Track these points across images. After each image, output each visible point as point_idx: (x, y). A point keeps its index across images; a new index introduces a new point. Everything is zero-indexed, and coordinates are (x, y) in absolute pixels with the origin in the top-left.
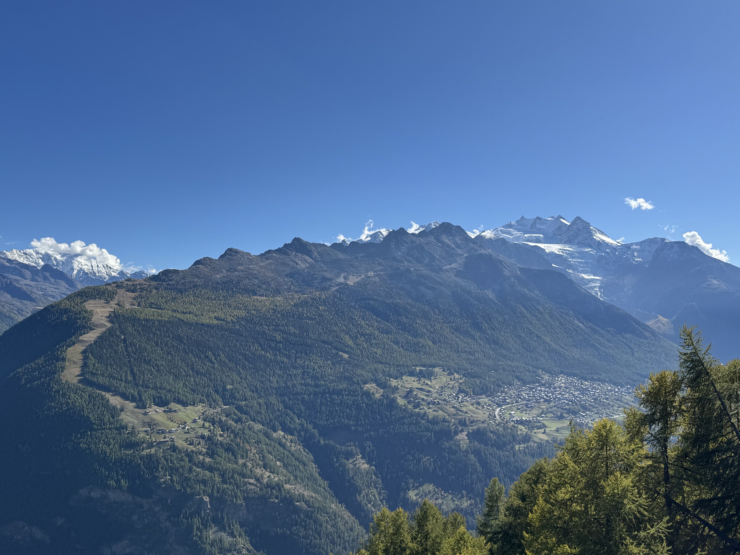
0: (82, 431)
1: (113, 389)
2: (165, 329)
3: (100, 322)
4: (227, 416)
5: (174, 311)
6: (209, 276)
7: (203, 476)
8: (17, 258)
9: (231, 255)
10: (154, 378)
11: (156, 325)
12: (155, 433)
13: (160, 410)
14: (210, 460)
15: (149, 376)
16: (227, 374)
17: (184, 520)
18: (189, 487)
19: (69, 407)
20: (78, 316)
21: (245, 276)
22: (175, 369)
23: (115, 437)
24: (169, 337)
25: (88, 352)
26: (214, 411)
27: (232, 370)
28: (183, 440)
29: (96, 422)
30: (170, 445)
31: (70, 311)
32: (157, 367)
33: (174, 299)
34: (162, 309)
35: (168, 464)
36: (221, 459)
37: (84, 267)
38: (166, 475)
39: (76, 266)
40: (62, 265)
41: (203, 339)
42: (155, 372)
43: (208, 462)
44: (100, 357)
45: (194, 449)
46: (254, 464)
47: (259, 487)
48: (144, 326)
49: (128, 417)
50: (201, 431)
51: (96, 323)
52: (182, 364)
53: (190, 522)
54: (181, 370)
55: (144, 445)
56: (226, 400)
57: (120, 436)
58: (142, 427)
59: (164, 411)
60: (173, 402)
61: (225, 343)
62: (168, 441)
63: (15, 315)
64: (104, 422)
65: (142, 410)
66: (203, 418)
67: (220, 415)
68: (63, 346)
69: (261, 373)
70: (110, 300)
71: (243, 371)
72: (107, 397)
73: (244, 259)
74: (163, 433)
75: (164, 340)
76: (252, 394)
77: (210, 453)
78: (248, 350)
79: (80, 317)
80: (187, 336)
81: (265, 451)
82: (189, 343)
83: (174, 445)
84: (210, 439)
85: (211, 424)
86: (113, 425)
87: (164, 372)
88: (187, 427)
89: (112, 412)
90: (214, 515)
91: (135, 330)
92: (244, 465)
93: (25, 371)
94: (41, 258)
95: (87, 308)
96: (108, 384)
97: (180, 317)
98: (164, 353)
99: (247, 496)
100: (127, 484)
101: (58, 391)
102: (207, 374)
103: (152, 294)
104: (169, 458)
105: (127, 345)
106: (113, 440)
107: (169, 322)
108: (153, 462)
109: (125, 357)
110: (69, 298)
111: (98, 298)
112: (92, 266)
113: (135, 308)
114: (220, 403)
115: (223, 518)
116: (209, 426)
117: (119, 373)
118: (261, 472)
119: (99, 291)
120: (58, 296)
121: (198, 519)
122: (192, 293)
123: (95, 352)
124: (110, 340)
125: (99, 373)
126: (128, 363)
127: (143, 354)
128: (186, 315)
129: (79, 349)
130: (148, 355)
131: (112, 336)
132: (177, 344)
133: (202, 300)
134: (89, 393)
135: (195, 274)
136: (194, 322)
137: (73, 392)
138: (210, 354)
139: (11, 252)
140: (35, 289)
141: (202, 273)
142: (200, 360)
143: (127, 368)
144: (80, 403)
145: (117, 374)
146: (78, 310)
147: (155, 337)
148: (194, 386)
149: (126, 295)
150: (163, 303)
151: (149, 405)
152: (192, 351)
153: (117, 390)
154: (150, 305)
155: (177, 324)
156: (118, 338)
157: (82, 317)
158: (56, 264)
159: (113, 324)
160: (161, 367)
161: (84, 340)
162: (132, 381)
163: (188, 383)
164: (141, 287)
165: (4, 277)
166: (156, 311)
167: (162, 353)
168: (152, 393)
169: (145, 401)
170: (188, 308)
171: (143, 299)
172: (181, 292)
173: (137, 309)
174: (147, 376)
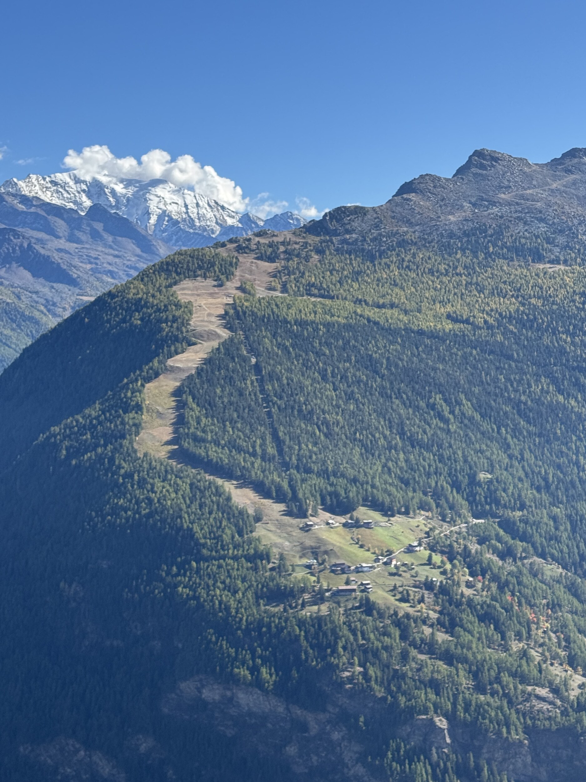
0: (179, 559)
1: (239, 473)
2: (341, 342)
3: (206, 329)
4: (481, 542)
5: (358, 302)
7: (432, 672)
8: (40, 193)
9: (483, 167)
10: (320, 451)
11: (321, 333)
12: (327, 571)
13: (337, 521)
14: (447, 637)
15: (310, 447)
16: (478, 446)
17: (394, 764)
18: (404, 693)
19: (153, 508)
20: (163, 315)
21: (515, 215)
23: (245, 577)
24: (349, 360)
25: (185, 392)
26: (453, 528)
27: (489, 439)
28: (388, 589)
29: (206, 543)
30: (359, 598)
32: (327, 428)
33: (357, 275)
35: (356, 640)
36: (470, 637)
37: (170, 208)
38: (352, 664)
39: (154, 206)
40: (126, 206)
41: (423, 366)
42: (322, 437)
43: (443, 642)
44: (210, 404)
45: (411, 611)
46: (547, 654)
47: (559, 708)
48: (296, 337)
49: (270, 535)
50: (426, 573)
52: (379, 422)
53: (407, 770)
54: (377, 435)
55: (306, 596)
56: (477, 507)
57: (256, 573)
58: (301, 557)
59: (345, 525)
60: (363, 505)
61: (472, 374)
62: (354, 590)
63: (42, 315)
64: (222, 541)
65: (299, 520)
66: (428, 544)
67: (464, 539)
68: (137, 380)
69: (556, 446)
70: (225, 280)
71: (515, 440)
72: (227, 490)
73: (512, 174)
74: (343, 572)
75: (338, 368)
76: (537, 495)
77: (447, 623)
78: (524, 392)
79: (167, 318)
80: (388, 359)
81: (571, 626)
82: (392, 374)
83: (367, 599)
84: (444, 590)
85: (445, 559)
86: (241, 549)
87: (341, 439)
88: (394, 562)
89: (238, 521)
90: (460, 761)
91: (279, 345)
92: (524, 654)
93: (65, 431)
94: (84, 191)
95: (179, 298)
96: (227, 461)
97: (371, 314)
98: (339, 397)
99: (534, 723)
100: (274, 676)
101: (129, 476)
102: (433, 446)
103: (310, 264)
104: (359, 626)
105: (263, 377)
106: (243, 582)
107: (348, 327)
108: (325, 634)
110: (143, 276)
111: (201, 276)
112: (186, 206)
113: (277, 297)
114: (464, 511)
115: (478, 768)
116: (442, 562)
118: (563, 674)
119: (202, 260)
120: (121, 273)
121: (425, 767)
122: (395, 259)
123: (199, 393)
124: (228, 366)
125: (210, 438)
126: (266, 417)
127: (297, 398)
128: (384, 310)
129: (166, 385)
130: (307, 400)
131: (233, 358)
132: (367, 377)
133: (418, 275)
134: (190, 480)
135: (401, 215)
136: (403, 327)
137: (159, 477)
138: (438, 399)
139: (27, 180)
140: (76, 260)
141: (416, 212)
142: (417, 413)
143: (266, 427)
144: (173, 500)
145: (246, 441)
146: (161, 301)
147: (320, 360)
148: (406, 472)
149: (257, 267)
150: (335, 285)
151: (312, 510)
152: (399, 393)
153: (245, 475)
154: (306, 290)
155: (364, 330)
156: (245, 362)
157: (170, 317)
158: (114, 204)
159: (232, 331)
160: (335, 428)
161: (177, 367)
162: (277, 458)
163: (393, 465)
164: (287, 249)
165: (17, 235)
166: (320, 303)
167: (336, 395)
168: (317, 483)
169: (304, 500)
170: (388, 294)
171: (293, 277)
172: (372, 259)
173: (281, 298)
174: (307, 446)
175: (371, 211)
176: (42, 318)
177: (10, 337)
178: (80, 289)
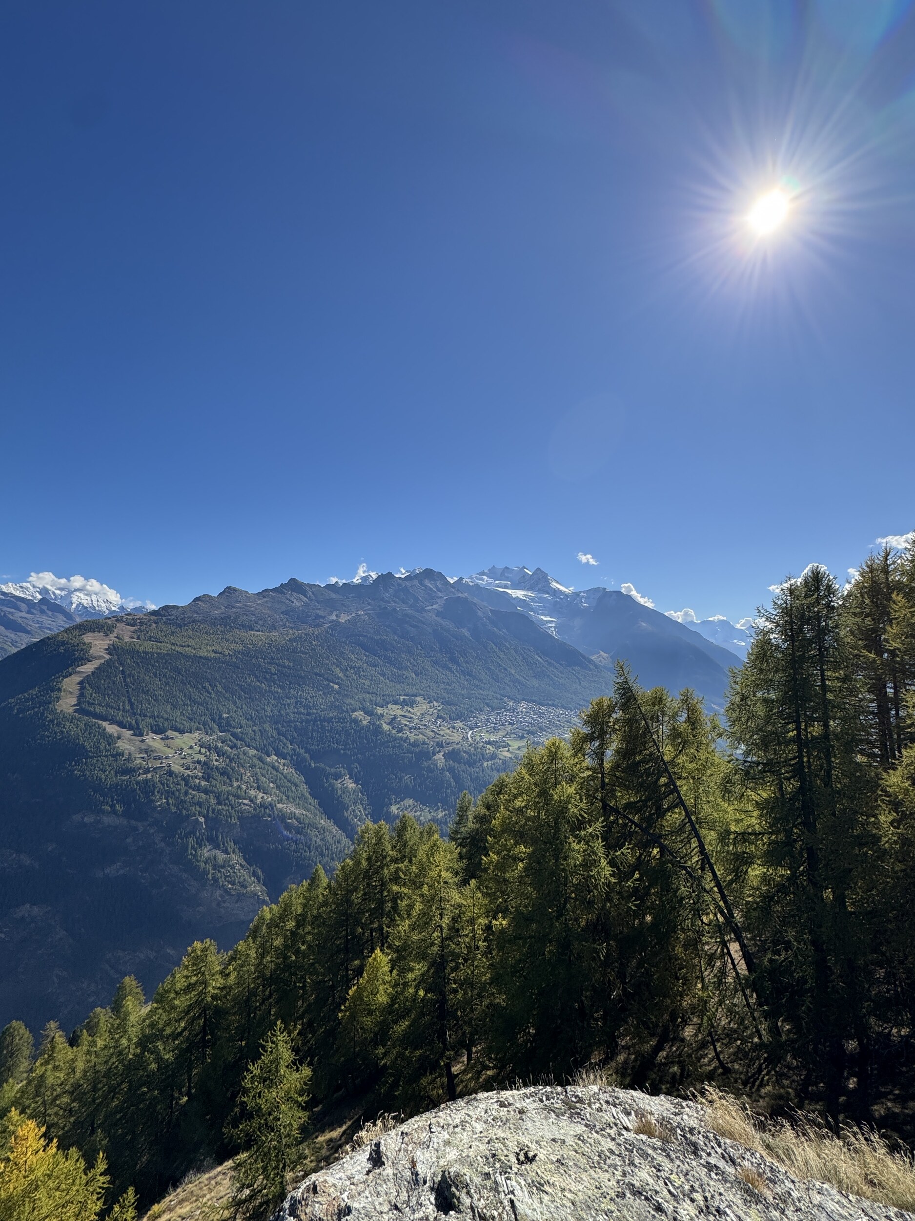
0: (76, 758)
1: (111, 718)
2: (164, 661)
3: (98, 654)
4: (223, 742)
5: (173, 644)
6: (208, 612)
7: (199, 799)
8: (13, 591)
10: (151, 707)
11: (155, 657)
12: (152, 759)
13: (157, 737)
14: (206, 783)
15: (147, 705)
16: (223, 703)
17: (179, 840)
18: (185, 809)
19: (64, 736)
20: (76, 648)
21: (242, 612)
22: (173, 699)
23: (111, 764)
24: (167, 668)
25: (85, 682)
26: (211, 738)
27: (228, 700)
28: (180, 765)
29: (91, 750)
30: (166, 770)
31: (67, 643)
32: (155, 697)
33: (173, 633)
34: (162, 642)
35: (164, 788)
36: (216, 782)
37: (83, 601)
38: (162, 799)
39: (75, 600)
40: (60, 599)
41: (201, 671)
42: (153, 701)
43: (204, 785)
44: (97, 688)
45: (190, 773)
46: (249, 786)
47: (253, 807)
48: (143, 658)
49: (124, 745)
50: (198, 757)
51: (94, 654)
52: (180, 694)
53: (185, 841)
54: (179, 700)
55: (141, 771)
56: (222, 728)
57: (116, 762)
58: (139, 754)
59: (162, 739)
60: (170, 730)
61: (222, 674)
62: (164, 767)
63: (9, 647)
64: (100, 749)
65: (139, 737)
66: (200, 745)
67: (216, 741)
68: (59, 677)
69: (256, 702)
70: (109, 633)
71: (239, 700)
72: (104, 726)
73: (242, 596)
74: (159, 759)
75: (162, 672)
76: (247, 722)
77: (206, 777)
78: (244, 681)
80: (186, 668)
81: (259, 774)
82: (187, 674)
83: (170, 770)
84: (206, 763)
85: (207, 750)
86: (109, 752)
87: (162, 702)
88: (184, 753)
89: (109, 740)
90: (209, 834)
91: (134, 662)
92: (239, 787)
94: (38, 592)
95: (85, 640)
96: (104, 713)
97: (179, 650)
99: (242, 815)
100: (122, 808)
101: (52, 721)
102: (204, 703)
103: (151, 628)
104: (166, 782)
105: (125, 675)
106: (109, 767)
107: (168, 654)
108: (149, 787)
109: (123, 688)
110: (67, 630)
111: (97, 631)
112: (92, 601)
113: (135, 641)
114: (216, 730)
115: (217, 837)
116: (205, 752)
117: (117, 702)
118: (255, 794)
119: (98, 625)
120: (55, 629)
121: (193, 839)
122: (190, 627)
123: (92, 683)
124: (108, 671)
125: (96, 703)
126: (126, 693)
127: (142, 684)
128: (184, 648)
129: (75, 680)
130: (147, 685)
131: (111, 667)
132: (175, 675)
133: (200, 634)
134: (85, 722)
135: (194, 610)
136: (193, 655)
137: (68, 721)
138: (207, 685)
139: (6, 585)
140: (31, 622)
141: (201, 609)
142: (197, 690)
143: (125, 697)
144: (75, 731)
145: (115, 704)
146: (75, 642)
147: (154, 668)
148: (191, 715)
149: (126, 628)
150: (162, 637)
151: (146, 733)
152: (190, 682)
153: (114, 719)
154: (149, 639)
155: (175, 656)
156: (117, 669)
157: (80, 649)
158: (53, 598)
159: (111, 656)
160: (159, 697)
161: (82, 671)
162: (130, 711)
163: (185, 712)
164: (141, 621)
166: (155, 644)
167: (161, 683)
168: (149, 721)
169: (142, 729)
170: (187, 641)
171: (143, 633)
172: (180, 627)
175: (181, 608)
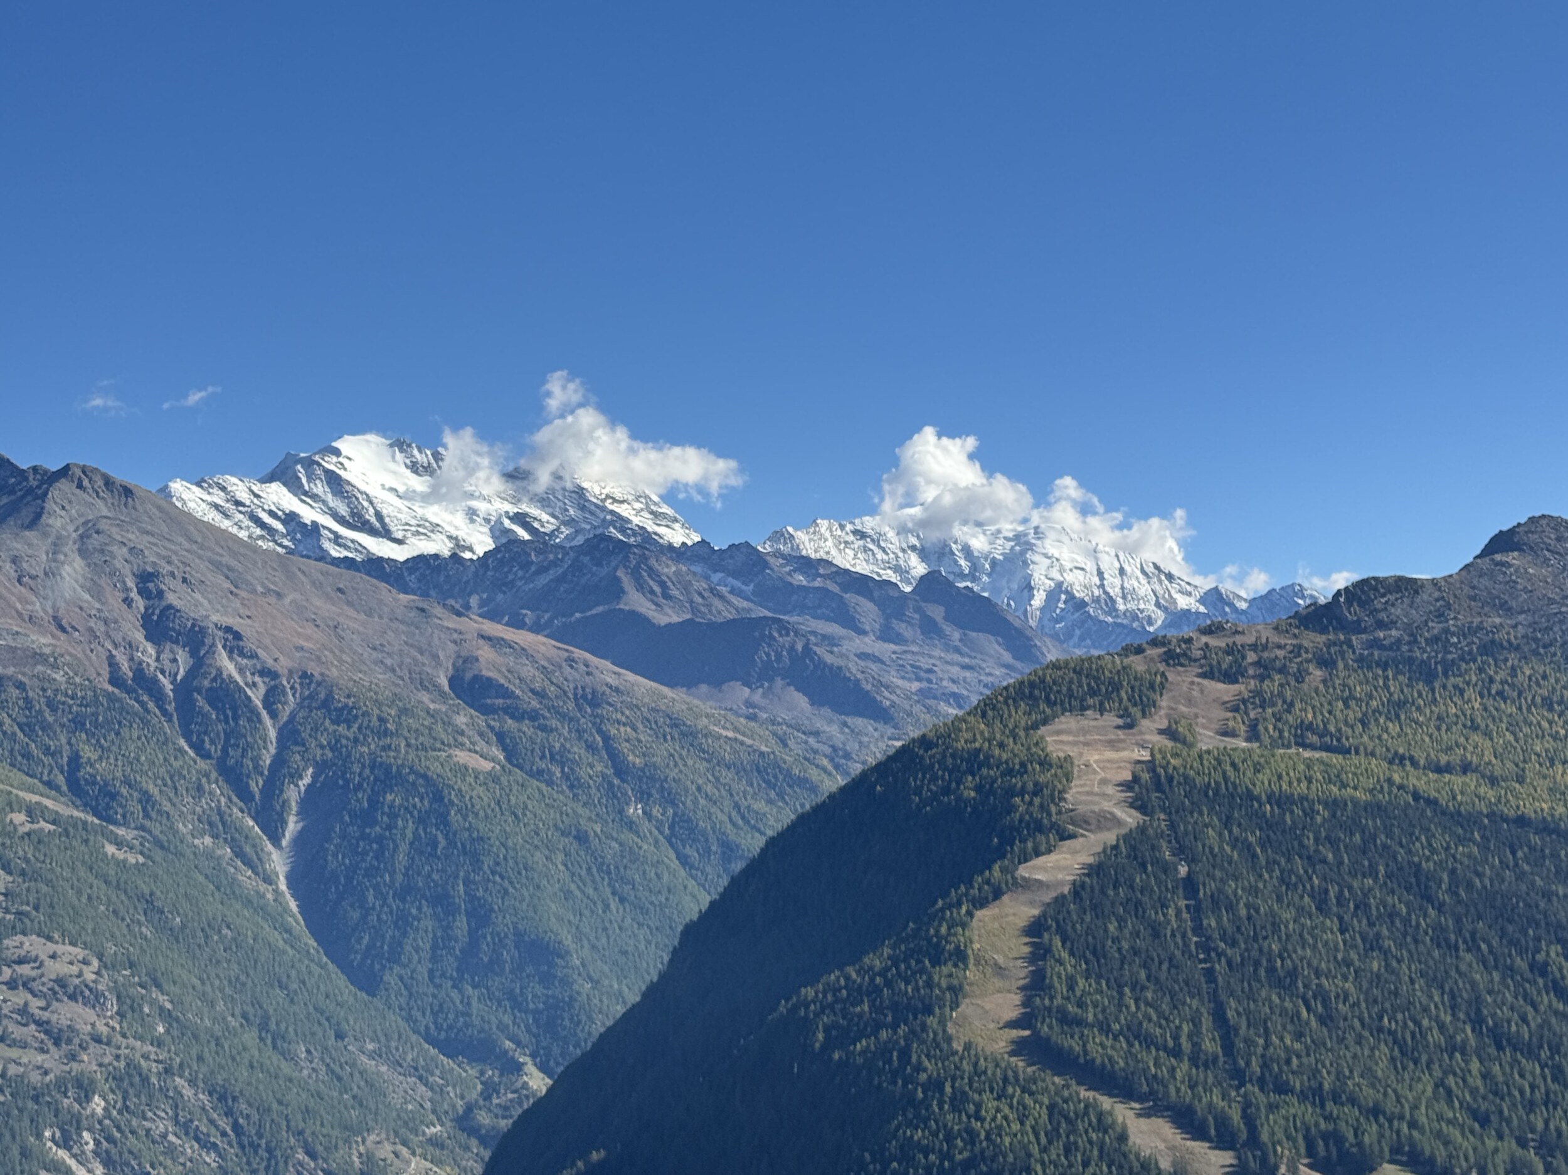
1: (1145, 1088)
2: (1357, 838)
3: (1096, 809)
5: (1397, 760)
6: (1551, 601)
8: (834, 552)
10: (1307, 1048)
11: (1319, 819)
15: (1288, 1041)
19: (977, 1149)
22: (1400, 1016)
24: (1373, 872)
25: (1048, 928)
31: (986, 763)
34: (1348, 751)
39: (1042, 576)
40: (989, 575)
42: (1314, 1024)
44: (1094, 953)
51: (1081, 808)
52: (1431, 997)
54: (1425, 1022)
60: (1392, 1162)
68: (959, 904)
70: (1139, 715)
72: (1120, 1120)
75: (1350, 888)
79: (1023, 787)
80: (1453, 872)
82: (1460, 902)
91: (1234, 843)
95: (1050, 748)
96: (1122, 1063)
98: (1350, 945)
102: (1541, 1047)
103: (1305, 686)
107: (1375, 809)
109: (1191, 956)
117: (1167, 1019)
122: (1474, 679)
123: (1075, 931)
124: (1133, 880)
125: (1090, 1018)
126: (1203, 979)
127: (1266, 944)
128: (1447, 777)
129: (1014, 915)
130: (1286, 950)
131: (1143, 866)
132: (1407, 907)
133: (1520, 709)
134: (1050, 1098)
135: (1490, 593)
136: (1485, 811)
137: (992, 1091)
138: (1553, 954)
139: (811, 530)
140: (893, 673)
141: (1519, 587)
142: (1509, 981)
143: (1201, 1000)
144: (1015, 1135)
145: (1160, 1027)
146: (1015, 755)
147: (1314, 872)
148: (1484, 1098)
149: (1202, 692)
150: (1352, 727)
151: (1287, 1166)
152: (1474, 940)
153: (1157, 1092)
154: (1296, 736)
155: (1406, 815)
156: (1165, 872)
157: (1030, 786)
158: (967, 572)
159: (1145, 814)
160: (1341, 1006)
161: (1036, 880)
162: (1222, 1059)
163: (1456, 1083)
164: (1260, 658)
165: (784, 628)
166: (1321, 761)
167: (1345, 942)
168: (1300, 1114)
169: (1270, 1145)
170: (1457, 746)
171: (1269, 711)
172: (1429, 677)
173: (1243, 751)
174: (1282, 1039)
175: (1430, 588)
176: (822, 781)
177: (764, 815)
178: (896, 727)
